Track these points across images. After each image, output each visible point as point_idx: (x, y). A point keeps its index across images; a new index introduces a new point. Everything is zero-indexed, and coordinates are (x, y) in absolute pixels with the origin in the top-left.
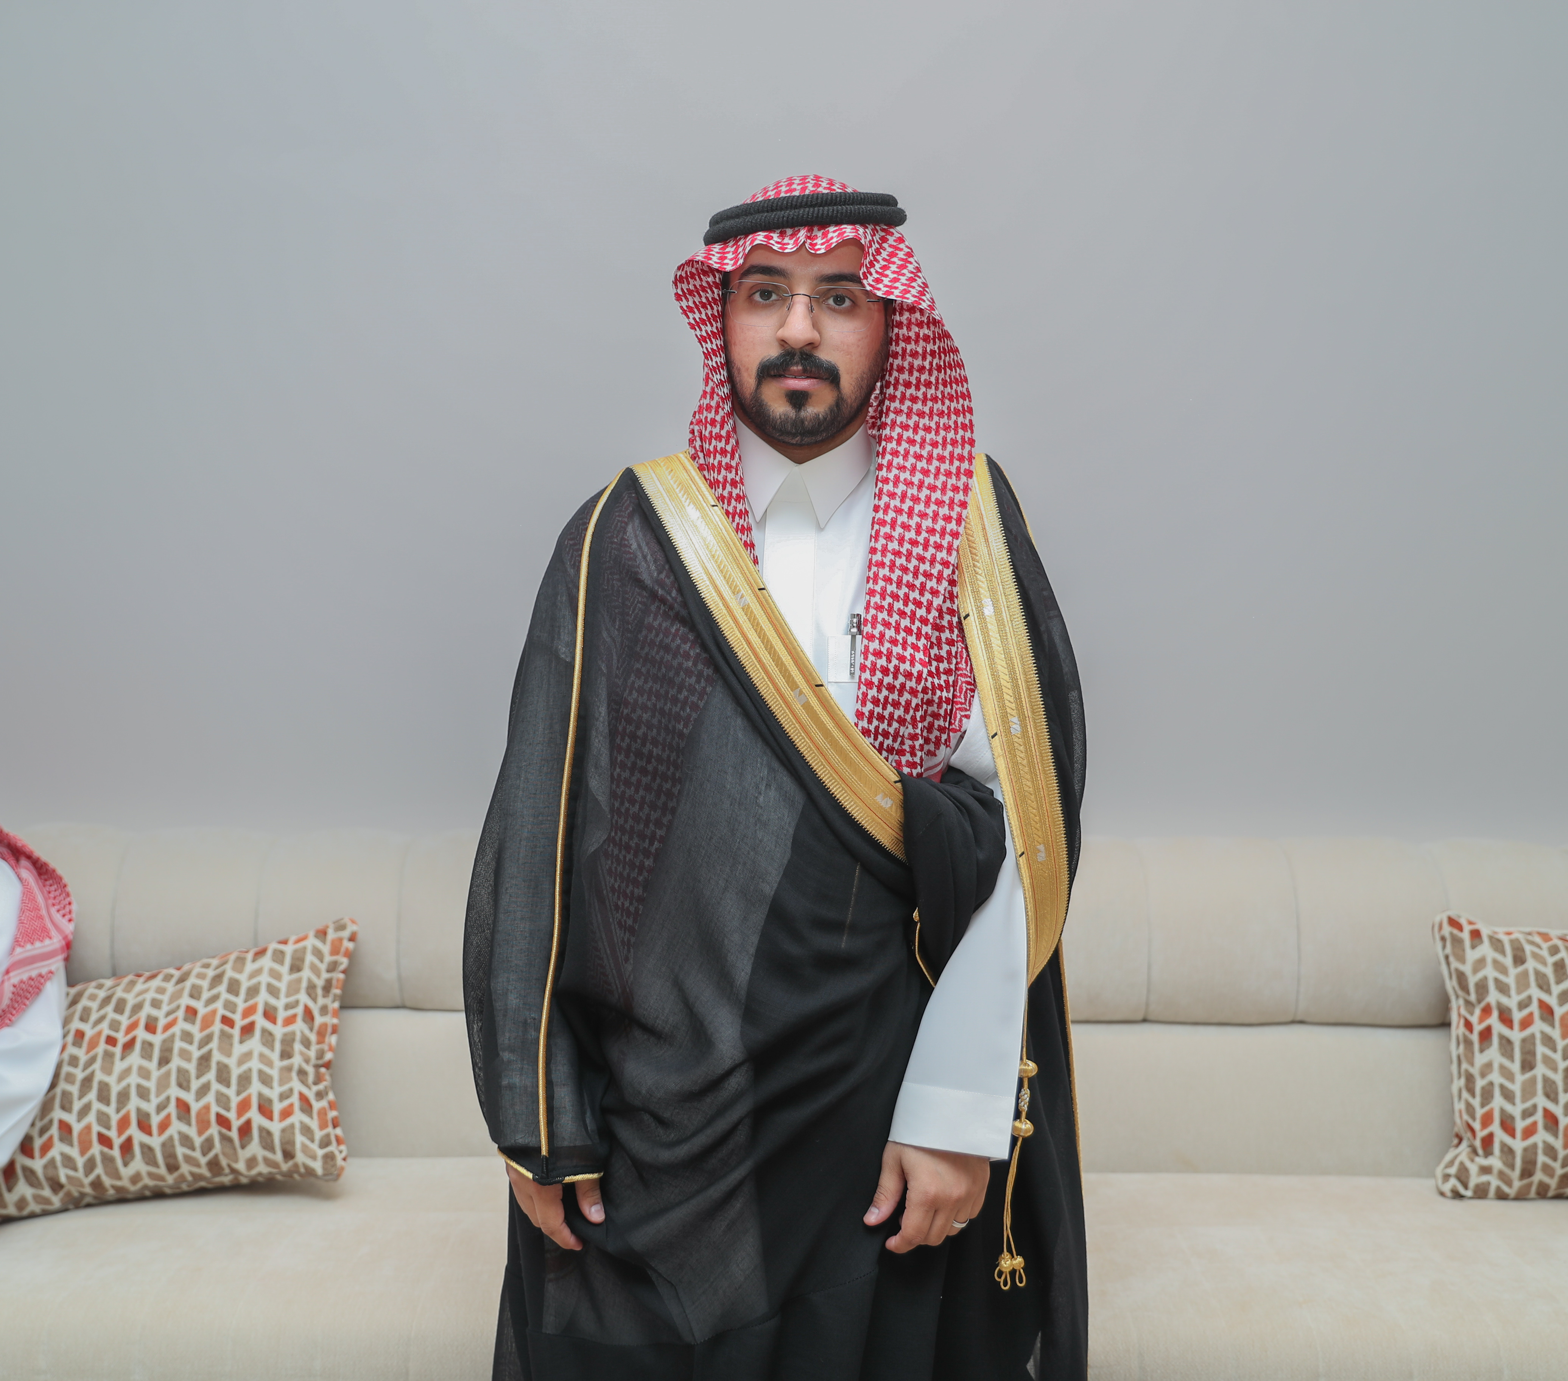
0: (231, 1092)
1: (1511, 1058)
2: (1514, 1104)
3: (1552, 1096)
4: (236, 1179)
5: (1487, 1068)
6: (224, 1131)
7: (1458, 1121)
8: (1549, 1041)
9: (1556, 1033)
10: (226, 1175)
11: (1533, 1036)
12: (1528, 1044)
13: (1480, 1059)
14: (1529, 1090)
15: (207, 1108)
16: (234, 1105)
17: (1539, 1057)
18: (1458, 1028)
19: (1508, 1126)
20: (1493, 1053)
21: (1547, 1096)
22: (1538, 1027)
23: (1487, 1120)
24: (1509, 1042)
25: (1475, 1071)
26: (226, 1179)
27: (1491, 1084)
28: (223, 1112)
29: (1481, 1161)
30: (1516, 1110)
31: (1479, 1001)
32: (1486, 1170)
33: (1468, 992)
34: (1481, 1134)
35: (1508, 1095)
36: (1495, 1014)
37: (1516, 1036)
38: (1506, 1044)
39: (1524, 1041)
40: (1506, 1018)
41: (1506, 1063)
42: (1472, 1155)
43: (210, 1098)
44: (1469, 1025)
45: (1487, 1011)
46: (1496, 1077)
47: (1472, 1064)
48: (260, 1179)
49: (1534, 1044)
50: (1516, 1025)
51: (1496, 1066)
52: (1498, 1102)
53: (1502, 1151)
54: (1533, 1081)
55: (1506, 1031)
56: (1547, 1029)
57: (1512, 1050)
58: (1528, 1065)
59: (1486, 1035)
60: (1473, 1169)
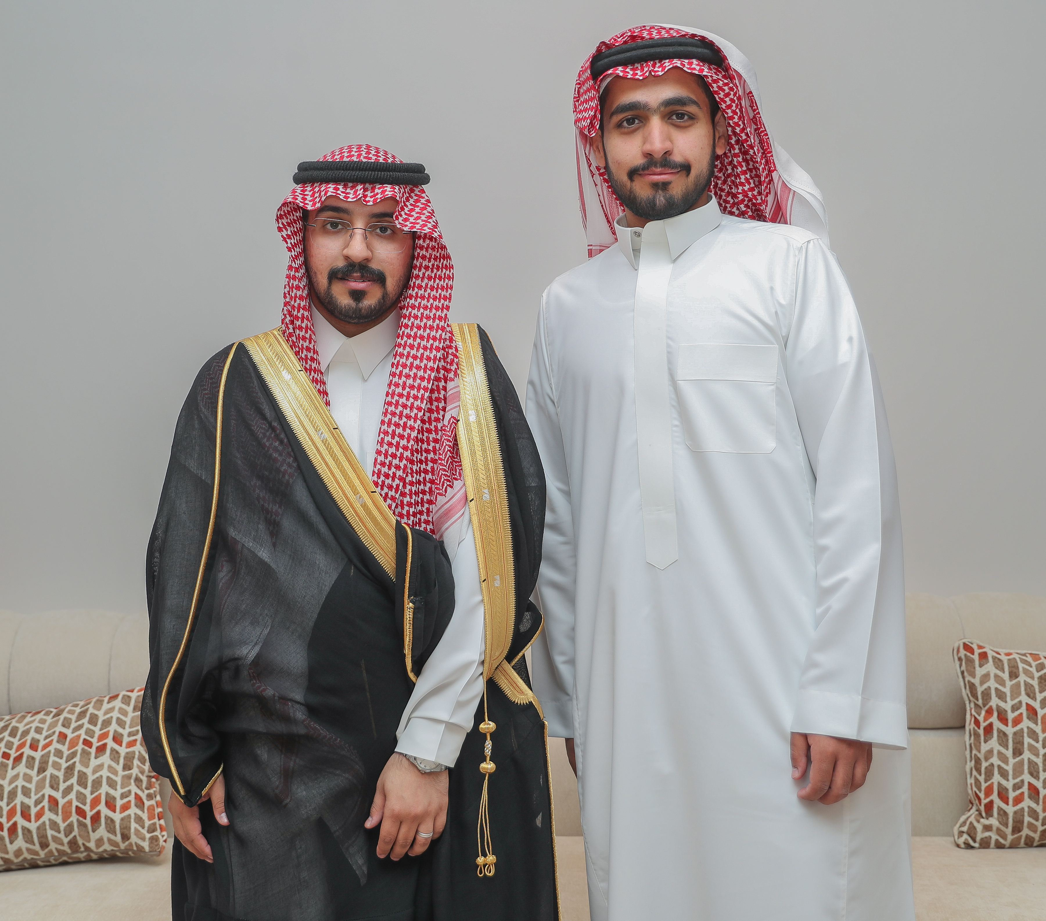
0: (87, 792)
1: (1006, 747)
2: (1008, 780)
3: (1035, 774)
4: (89, 855)
5: (990, 753)
6: (81, 819)
7: (970, 791)
8: (1033, 734)
9: (1038, 729)
10: (82, 852)
11: (1022, 730)
12: (1018, 735)
13: (985, 747)
14: (1018, 770)
15: (70, 802)
16: (88, 801)
17: (1026, 746)
18: (970, 725)
19: (1003, 796)
20: (994, 743)
21: (1031, 774)
22: (1026, 724)
23: (989, 791)
24: (1005, 734)
25: (981, 756)
26: (82, 856)
27: (992, 765)
28: (81, 806)
29: (984, 821)
30: (1009, 785)
31: (984, 705)
32: (988, 828)
33: (977, 699)
34: (984, 802)
35: (1004, 774)
36: (995, 714)
37: (1010, 730)
38: (1003, 736)
39: (1015, 734)
40: (1003, 719)
41: (1003, 750)
42: (978, 818)
43: (72, 796)
44: (977, 723)
45: (989, 712)
46: (995, 760)
47: (979, 752)
48: (105, 855)
49: (1023, 736)
50: (1010, 724)
51: (995, 752)
52: (997, 778)
53: (998, 814)
54: (1021, 763)
55: (1003, 727)
56: (1032, 726)
57: (1007, 740)
58: (1018, 752)
59: (989, 729)
60: (979, 827)
